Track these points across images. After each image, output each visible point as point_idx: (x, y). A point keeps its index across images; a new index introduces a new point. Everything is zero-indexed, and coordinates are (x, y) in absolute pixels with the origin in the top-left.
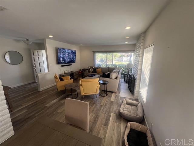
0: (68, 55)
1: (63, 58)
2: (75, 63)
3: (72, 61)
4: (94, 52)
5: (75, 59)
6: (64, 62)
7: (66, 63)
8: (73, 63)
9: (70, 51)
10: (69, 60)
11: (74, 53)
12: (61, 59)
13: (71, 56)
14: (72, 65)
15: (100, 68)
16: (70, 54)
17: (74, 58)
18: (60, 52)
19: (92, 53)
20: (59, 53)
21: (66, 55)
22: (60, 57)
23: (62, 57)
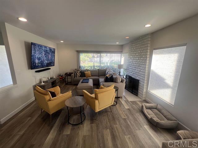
0: (45, 54)
1: (39, 59)
2: (54, 65)
3: (51, 64)
4: (79, 52)
5: (54, 61)
6: (40, 65)
7: (43, 67)
8: (52, 66)
9: (48, 49)
10: (47, 62)
11: (53, 52)
12: (37, 61)
13: (50, 56)
14: (50, 69)
15: (88, 70)
16: (48, 53)
17: (53, 59)
18: (34, 49)
19: (76, 52)
20: (33, 51)
21: (43, 55)
22: (35, 57)
23: (37, 58)
